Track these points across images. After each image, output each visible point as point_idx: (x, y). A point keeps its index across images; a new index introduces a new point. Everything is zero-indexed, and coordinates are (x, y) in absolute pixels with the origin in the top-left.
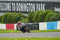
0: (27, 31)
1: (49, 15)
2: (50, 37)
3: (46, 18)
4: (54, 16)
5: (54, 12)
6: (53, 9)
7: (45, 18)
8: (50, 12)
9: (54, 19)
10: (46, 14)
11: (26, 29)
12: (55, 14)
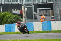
0: (26, 32)
1: (7, 17)
2: (8, 39)
3: (4, 20)
4: (12, 19)
5: (12, 14)
6: (11, 11)
7: (2, 20)
8: (8, 14)
9: (12, 21)
10: (4, 16)
11: (25, 29)
12: (13, 16)
